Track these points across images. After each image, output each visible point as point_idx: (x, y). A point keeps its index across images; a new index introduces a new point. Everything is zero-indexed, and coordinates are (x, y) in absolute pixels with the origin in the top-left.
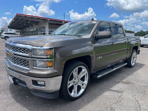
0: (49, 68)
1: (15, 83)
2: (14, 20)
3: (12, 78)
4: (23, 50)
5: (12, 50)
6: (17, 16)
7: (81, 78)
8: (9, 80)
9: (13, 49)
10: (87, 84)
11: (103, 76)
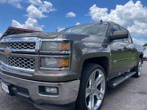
0: (63, 68)
1: (12, 93)
2: (6, 33)
3: (8, 86)
4: (26, 46)
5: (9, 48)
6: (9, 29)
7: (97, 86)
8: (3, 90)
9: (11, 46)
10: (104, 94)
11: (118, 85)
